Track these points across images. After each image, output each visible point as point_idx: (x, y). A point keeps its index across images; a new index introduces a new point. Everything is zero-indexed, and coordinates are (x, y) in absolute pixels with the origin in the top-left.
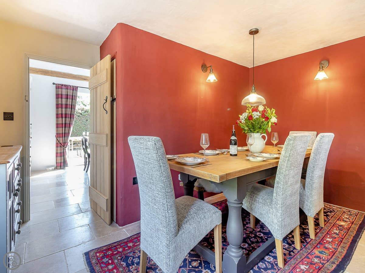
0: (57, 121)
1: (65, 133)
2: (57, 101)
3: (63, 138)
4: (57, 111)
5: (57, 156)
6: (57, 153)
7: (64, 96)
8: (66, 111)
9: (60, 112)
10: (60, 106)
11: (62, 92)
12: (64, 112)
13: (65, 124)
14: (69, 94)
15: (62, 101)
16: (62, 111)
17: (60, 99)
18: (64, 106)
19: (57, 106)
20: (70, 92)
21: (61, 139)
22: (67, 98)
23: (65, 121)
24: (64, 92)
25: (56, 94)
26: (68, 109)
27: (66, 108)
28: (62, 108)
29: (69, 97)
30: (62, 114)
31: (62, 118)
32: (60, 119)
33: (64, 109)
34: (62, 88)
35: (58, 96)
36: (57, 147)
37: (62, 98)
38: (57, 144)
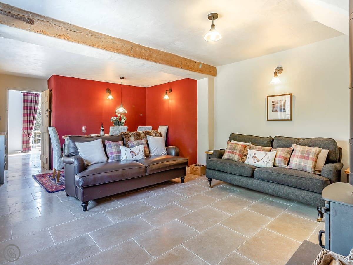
0: (24, 118)
1: (29, 127)
2: (24, 105)
3: (28, 131)
4: (24, 111)
5: (23, 144)
6: (23, 141)
7: (29, 101)
8: (30, 111)
9: (26, 112)
10: (26, 108)
11: (27, 98)
12: (29, 112)
13: (30, 120)
14: (33, 99)
15: (27, 104)
16: (27, 111)
17: (26, 103)
18: (29, 108)
19: (24, 108)
21: (27, 131)
22: (31, 102)
23: (30, 118)
24: (29, 98)
25: (23, 100)
26: (32, 110)
29: (32, 101)
30: (27, 114)
31: (27, 116)
32: (26, 117)
33: (29, 110)
34: (27, 95)
35: (24, 101)
36: (23, 137)
37: (27, 102)
38: (23, 135)
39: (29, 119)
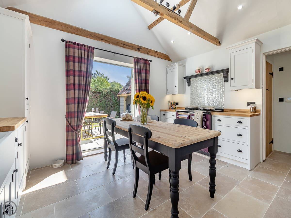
0: (67, 94)
1: (78, 111)
2: (68, 66)
3: (76, 119)
4: (67, 80)
5: (67, 145)
6: (67, 141)
7: (77, 60)
8: (79, 80)
9: (71, 82)
10: (72, 73)
11: (74, 53)
13: (79, 98)
14: (83, 56)
15: (74, 66)
16: (74, 80)
18: (77, 73)
19: (68, 73)
20: (85, 55)
21: (73, 119)
22: (81, 63)
23: (79, 94)
24: (77, 53)
25: (66, 56)
26: (83, 78)
27: (80, 76)
28: (74, 76)
29: (83, 60)
30: (74, 85)
31: (74, 90)
32: (72, 92)
33: (77, 78)
34: (74, 48)
35: (68, 59)
36: (67, 131)
37: (74, 62)
38: (67, 127)
39: (77, 96)
